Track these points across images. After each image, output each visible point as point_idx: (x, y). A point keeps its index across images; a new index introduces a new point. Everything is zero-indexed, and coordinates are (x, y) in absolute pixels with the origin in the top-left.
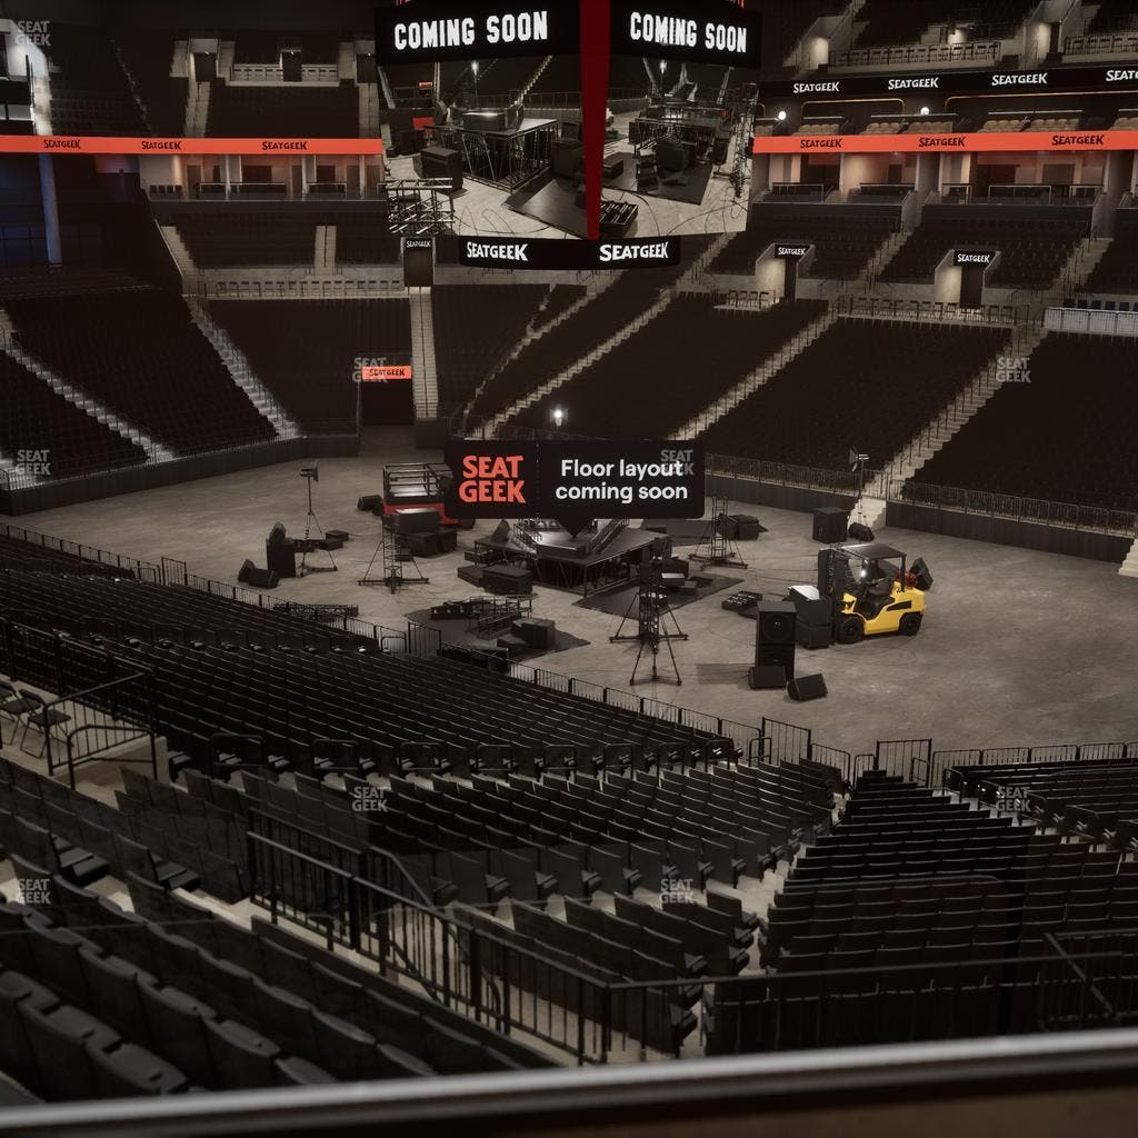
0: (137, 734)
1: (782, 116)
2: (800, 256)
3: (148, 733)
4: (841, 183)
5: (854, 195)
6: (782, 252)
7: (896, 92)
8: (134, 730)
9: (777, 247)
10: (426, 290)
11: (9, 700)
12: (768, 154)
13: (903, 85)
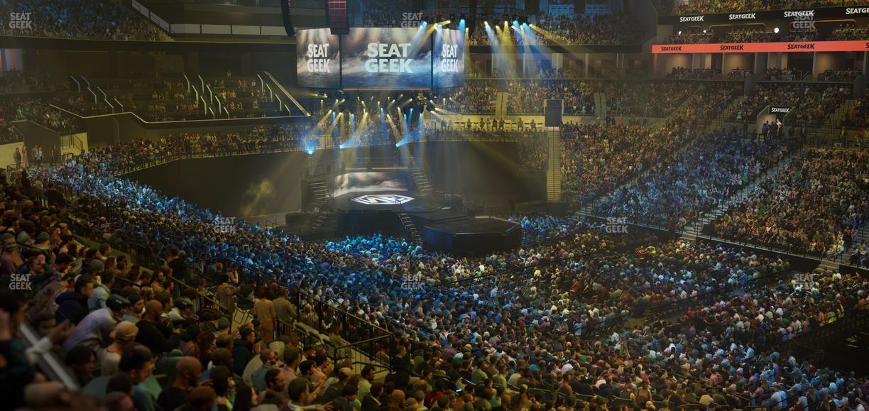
0: (383, 369)
1: (777, 30)
2: (785, 113)
3: (389, 369)
4: (814, 70)
5: (821, 76)
6: (774, 110)
7: (851, 16)
8: (381, 367)
9: (771, 108)
10: (557, 128)
11: (317, 344)
12: (766, 53)
13: (856, 11)
